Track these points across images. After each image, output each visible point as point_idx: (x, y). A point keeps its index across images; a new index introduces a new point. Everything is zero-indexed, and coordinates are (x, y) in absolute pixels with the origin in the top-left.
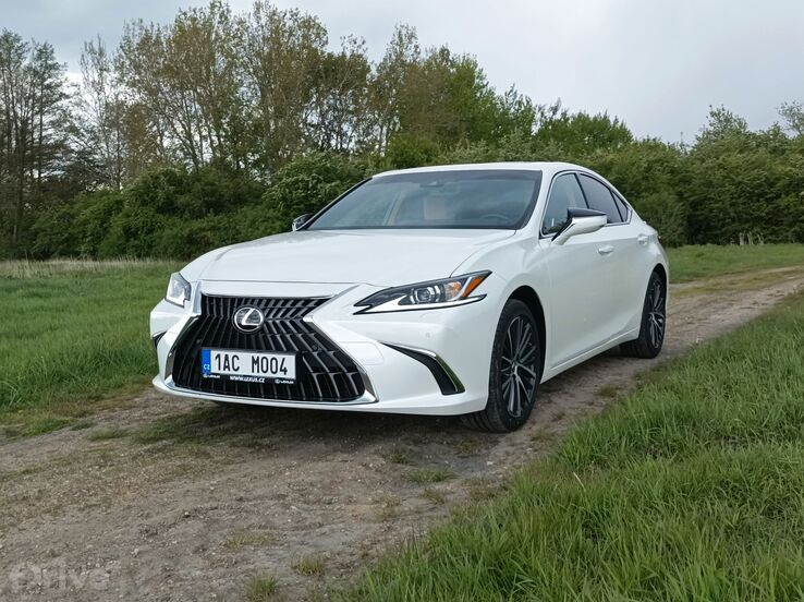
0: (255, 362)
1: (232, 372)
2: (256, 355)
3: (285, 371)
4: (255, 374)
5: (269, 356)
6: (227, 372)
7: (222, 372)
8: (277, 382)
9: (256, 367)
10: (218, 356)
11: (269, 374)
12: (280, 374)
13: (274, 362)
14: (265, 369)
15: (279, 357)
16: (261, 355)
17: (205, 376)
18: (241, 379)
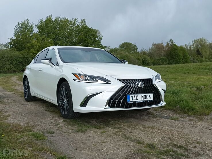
0: (142, 97)
1: (136, 100)
2: (142, 95)
3: (150, 98)
4: (143, 100)
5: (146, 95)
6: (135, 101)
7: (133, 101)
8: (148, 101)
9: (143, 98)
10: (132, 96)
11: (146, 100)
12: (149, 99)
13: (147, 96)
14: (145, 98)
15: (149, 95)
16: (144, 95)
17: (128, 103)
18: (139, 102)
